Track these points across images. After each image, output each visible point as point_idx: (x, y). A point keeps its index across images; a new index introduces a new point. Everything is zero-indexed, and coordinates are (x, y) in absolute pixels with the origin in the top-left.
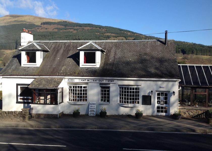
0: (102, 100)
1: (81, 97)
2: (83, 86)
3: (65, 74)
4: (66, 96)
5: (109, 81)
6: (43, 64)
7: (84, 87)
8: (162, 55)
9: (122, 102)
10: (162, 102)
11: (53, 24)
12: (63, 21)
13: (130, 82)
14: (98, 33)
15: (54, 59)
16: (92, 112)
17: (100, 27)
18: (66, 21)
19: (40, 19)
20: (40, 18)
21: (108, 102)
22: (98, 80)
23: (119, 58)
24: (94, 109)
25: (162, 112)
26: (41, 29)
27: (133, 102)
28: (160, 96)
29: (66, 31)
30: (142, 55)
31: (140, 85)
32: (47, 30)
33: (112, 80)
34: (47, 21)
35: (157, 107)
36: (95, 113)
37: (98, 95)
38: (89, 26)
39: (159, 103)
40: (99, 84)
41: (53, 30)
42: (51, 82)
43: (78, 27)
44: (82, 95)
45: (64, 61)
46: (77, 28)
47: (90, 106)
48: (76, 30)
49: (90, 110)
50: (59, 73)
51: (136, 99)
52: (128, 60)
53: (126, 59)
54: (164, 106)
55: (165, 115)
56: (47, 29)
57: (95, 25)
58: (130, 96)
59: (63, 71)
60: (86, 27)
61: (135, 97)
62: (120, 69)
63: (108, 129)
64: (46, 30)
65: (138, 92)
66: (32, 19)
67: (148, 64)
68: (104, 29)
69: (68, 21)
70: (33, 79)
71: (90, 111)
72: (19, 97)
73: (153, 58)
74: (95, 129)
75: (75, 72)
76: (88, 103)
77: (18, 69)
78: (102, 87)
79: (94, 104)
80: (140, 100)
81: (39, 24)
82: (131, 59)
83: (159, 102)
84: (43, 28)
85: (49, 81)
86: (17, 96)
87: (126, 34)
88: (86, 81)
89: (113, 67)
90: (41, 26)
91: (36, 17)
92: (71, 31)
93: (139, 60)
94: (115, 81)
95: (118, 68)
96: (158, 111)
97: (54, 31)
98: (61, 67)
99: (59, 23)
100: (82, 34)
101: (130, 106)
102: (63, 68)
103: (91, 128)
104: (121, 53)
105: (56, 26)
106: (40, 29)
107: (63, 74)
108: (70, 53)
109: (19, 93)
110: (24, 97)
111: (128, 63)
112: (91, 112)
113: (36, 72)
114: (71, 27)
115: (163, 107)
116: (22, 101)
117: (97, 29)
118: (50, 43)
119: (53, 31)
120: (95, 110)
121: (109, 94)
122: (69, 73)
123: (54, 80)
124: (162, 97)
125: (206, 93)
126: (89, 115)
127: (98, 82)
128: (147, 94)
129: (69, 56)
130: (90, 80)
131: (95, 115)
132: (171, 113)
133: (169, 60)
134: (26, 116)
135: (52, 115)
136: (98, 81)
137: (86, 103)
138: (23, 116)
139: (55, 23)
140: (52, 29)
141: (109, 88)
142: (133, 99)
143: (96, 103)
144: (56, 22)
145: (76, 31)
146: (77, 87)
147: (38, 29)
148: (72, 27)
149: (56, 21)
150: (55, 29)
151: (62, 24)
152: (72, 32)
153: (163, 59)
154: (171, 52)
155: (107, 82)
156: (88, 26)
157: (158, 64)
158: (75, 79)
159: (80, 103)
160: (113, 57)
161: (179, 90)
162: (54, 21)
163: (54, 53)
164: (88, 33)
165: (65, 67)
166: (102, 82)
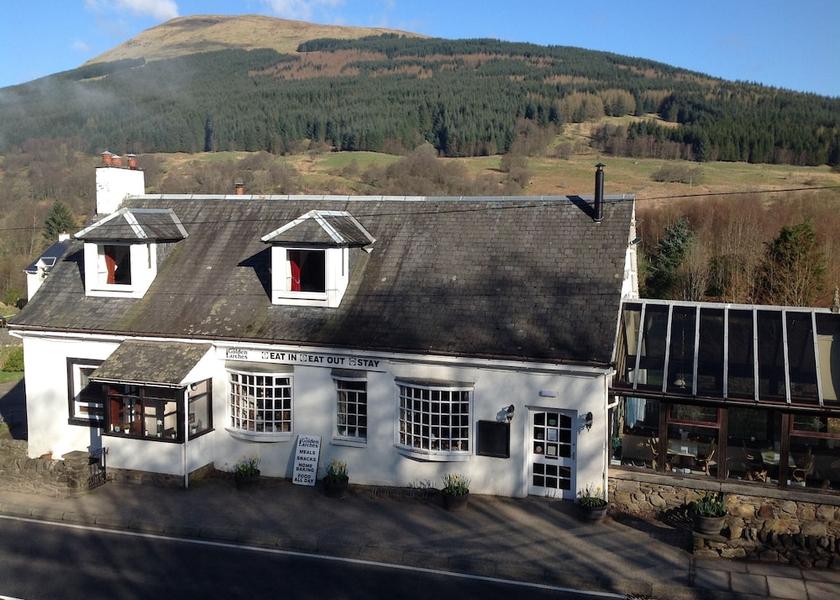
0: (341, 429)
1: (268, 415)
2: (275, 376)
3: (214, 332)
4: (221, 408)
5: (364, 363)
6: (156, 291)
7: (280, 381)
8: (573, 265)
9: (409, 442)
10: (552, 450)
11: (345, 48)
12: (380, 34)
13: (435, 369)
14: (520, 78)
15: (194, 271)
16: (304, 473)
17: (529, 51)
18: (392, 34)
19: (296, 28)
20: (296, 26)
21: (362, 439)
22: (326, 357)
23: (413, 270)
24: (310, 462)
25: (552, 484)
26: (298, 70)
27: (445, 446)
28: (546, 427)
29: (391, 72)
30: (499, 261)
31: (471, 384)
32: (322, 73)
33: (374, 362)
34: (321, 36)
35: (534, 464)
36: (313, 477)
37: (329, 411)
38: (483, 48)
39: (542, 452)
40: (330, 370)
41: (341, 72)
42: (164, 360)
43: (438, 57)
44: (274, 410)
45: (227, 279)
46: (436, 62)
47: (299, 448)
48: (431, 66)
49: (296, 465)
50: (197, 325)
51: (455, 433)
52: (445, 281)
53: (438, 275)
54: (560, 462)
55: (561, 497)
56: (319, 68)
57: (507, 44)
58: (435, 420)
59: (213, 317)
60: (470, 53)
61: (451, 427)
62: (406, 318)
63: (317, 551)
64: (317, 74)
65: (465, 408)
66: (266, 31)
67: (512, 299)
68: (544, 56)
69: (401, 34)
70: (118, 345)
71: (297, 469)
72: (78, 405)
73: (535, 273)
74: (276, 546)
75: (251, 323)
76: (295, 438)
77: (74, 304)
78: (341, 384)
79: (312, 443)
80: (472, 439)
81: (290, 48)
82: (454, 279)
83: (539, 448)
84: (305, 66)
85: (158, 358)
86: (71, 399)
87: (636, 76)
88: (286, 360)
89: (385, 307)
90: (297, 58)
91: (278, 23)
92: (413, 72)
93: (484, 282)
94: (384, 366)
95: (401, 314)
96: (538, 482)
97: (346, 77)
98: (211, 301)
99: (369, 43)
100: (454, 82)
101: (431, 458)
102: (216, 307)
103: (262, 542)
104: (428, 251)
105: (353, 56)
106: (295, 68)
107: (210, 331)
108: (250, 246)
109: (77, 390)
110: (92, 405)
111: (442, 294)
112: (301, 473)
113: (126, 321)
114: (408, 58)
115: (556, 467)
116: (86, 416)
117: (513, 58)
118: (192, 203)
119: (341, 75)
120: (315, 467)
121: (363, 409)
122: (230, 329)
123: (178, 352)
124: (551, 431)
125: (718, 426)
126: (294, 482)
127: (325, 363)
128: (494, 418)
129: (245, 257)
130: (298, 356)
131: (313, 484)
132: (580, 493)
133: (594, 284)
134: (76, 480)
135: (167, 477)
136: (325, 360)
137: (288, 439)
138: (69, 480)
139: (350, 41)
140: (340, 68)
141: (363, 385)
142: (445, 433)
143: (318, 439)
144: (354, 40)
145: (430, 71)
146: (255, 379)
147: (285, 68)
148: (415, 58)
149: (356, 36)
150: (351, 65)
151: (378, 46)
152: (414, 77)
153: (570, 281)
154: (609, 251)
155: (357, 367)
156: (479, 51)
157: (546, 302)
158: (249, 352)
159: (265, 435)
160: (395, 264)
161: (610, 406)
162: (346, 36)
163: (200, 246)
164: (476, 78)
165: (223, 301)
166: (340, 366)
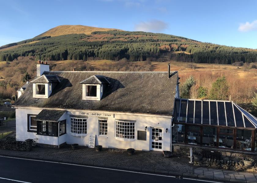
1: (81, 129)
7: (84, 120)
9: (119, 136)
10: (157, 138)
12: (113, 30)
21: (106, 136)
24: (93, 142)
26: (91, 39)
28: (155, 132)
33: (110, 115)
34: (97, 31)
35: (152, 142)
39: (154, 139)
47: (90, 138)
50: (62, 105)
53: (127, 92)
55: (159, 151)
56: (96, 38)
58: (126, 130)
59: (66, 103)
61: (130, 132)
65: (134, 127)
71: (90, 143)
72: (30, 127)
77: (30, 100)
78: (101, 121)
79: (93, 137)
80: (136, 135)
81: (89, 33)
86: (28, 125)
88: (86, 115)
90: (91, 36)
96: (153, 147)
98: (66, 99)
109: (30, 123)
115: (158, 143)
121: (106, 128)
123: (57, 112)
126: (89, 147)
128: (142, 130)
130: (89, 113)
131: (94, 147)
135: (54, 146)
136: (96, 114)
137: (86, 136)
140: (102, 39)
141: (106, 121)
142: (128, 134)
146: (77, 120)
147: (88, 39)
149: (106, 30)
150: (105, 38)
155: (105, 116)
158: (76, 112)
159: (80, 135)
160: (115, 89)
161: (172, 126)
165: (69, 99)
166: (100, 116)
